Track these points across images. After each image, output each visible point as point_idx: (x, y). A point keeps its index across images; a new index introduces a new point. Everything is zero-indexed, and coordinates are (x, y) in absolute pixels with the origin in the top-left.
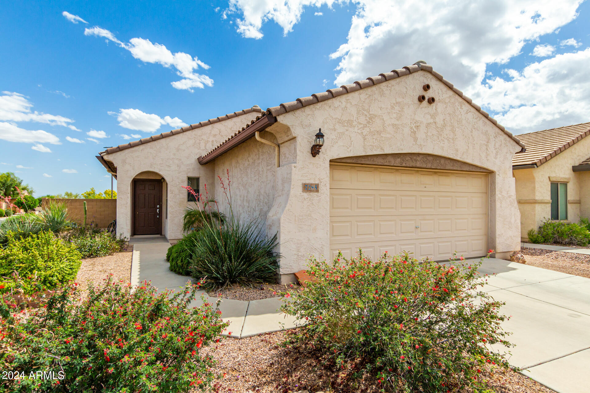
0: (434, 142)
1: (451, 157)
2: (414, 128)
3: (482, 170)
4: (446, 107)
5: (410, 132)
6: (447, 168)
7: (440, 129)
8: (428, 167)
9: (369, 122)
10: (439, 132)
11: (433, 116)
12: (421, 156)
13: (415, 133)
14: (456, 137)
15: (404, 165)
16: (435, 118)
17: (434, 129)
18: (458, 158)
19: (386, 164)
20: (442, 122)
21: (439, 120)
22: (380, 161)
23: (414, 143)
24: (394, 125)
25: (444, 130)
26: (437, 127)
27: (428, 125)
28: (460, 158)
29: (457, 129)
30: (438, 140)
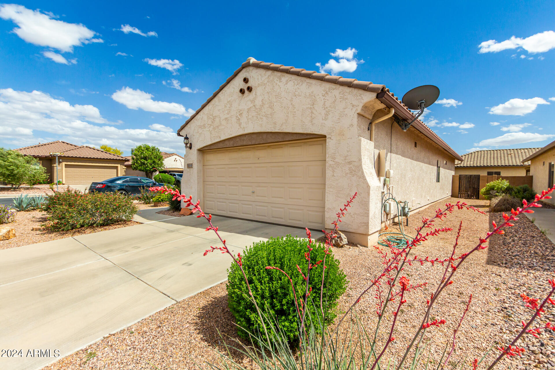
0: (253, 122)
1: (270, 131)
2: (239, 116)
3: (308, 137)
4: (265, 88)
5: (236, 120)
6: (269, 142)
7: (259, 109)
8: (252, 144)
9: (212, 122)
10: (257, 112)
11: (253, 101)
12: (247, 136)
13: (239, 120)
14: (274, 111)
15: (235, 145)
16: (255, 102)
17: (254, 111)
18: (277, 131)
19: (224, 147)
20: (261, 103)
21: (258, 102)
22: (221, 145)
23: (239, 127)
24: (226, 119)
25: (263, 108)
26: (256, 109)
27: (249, 110)
28: (279, 130)
29: (275, 104)
30: (257, 120)
